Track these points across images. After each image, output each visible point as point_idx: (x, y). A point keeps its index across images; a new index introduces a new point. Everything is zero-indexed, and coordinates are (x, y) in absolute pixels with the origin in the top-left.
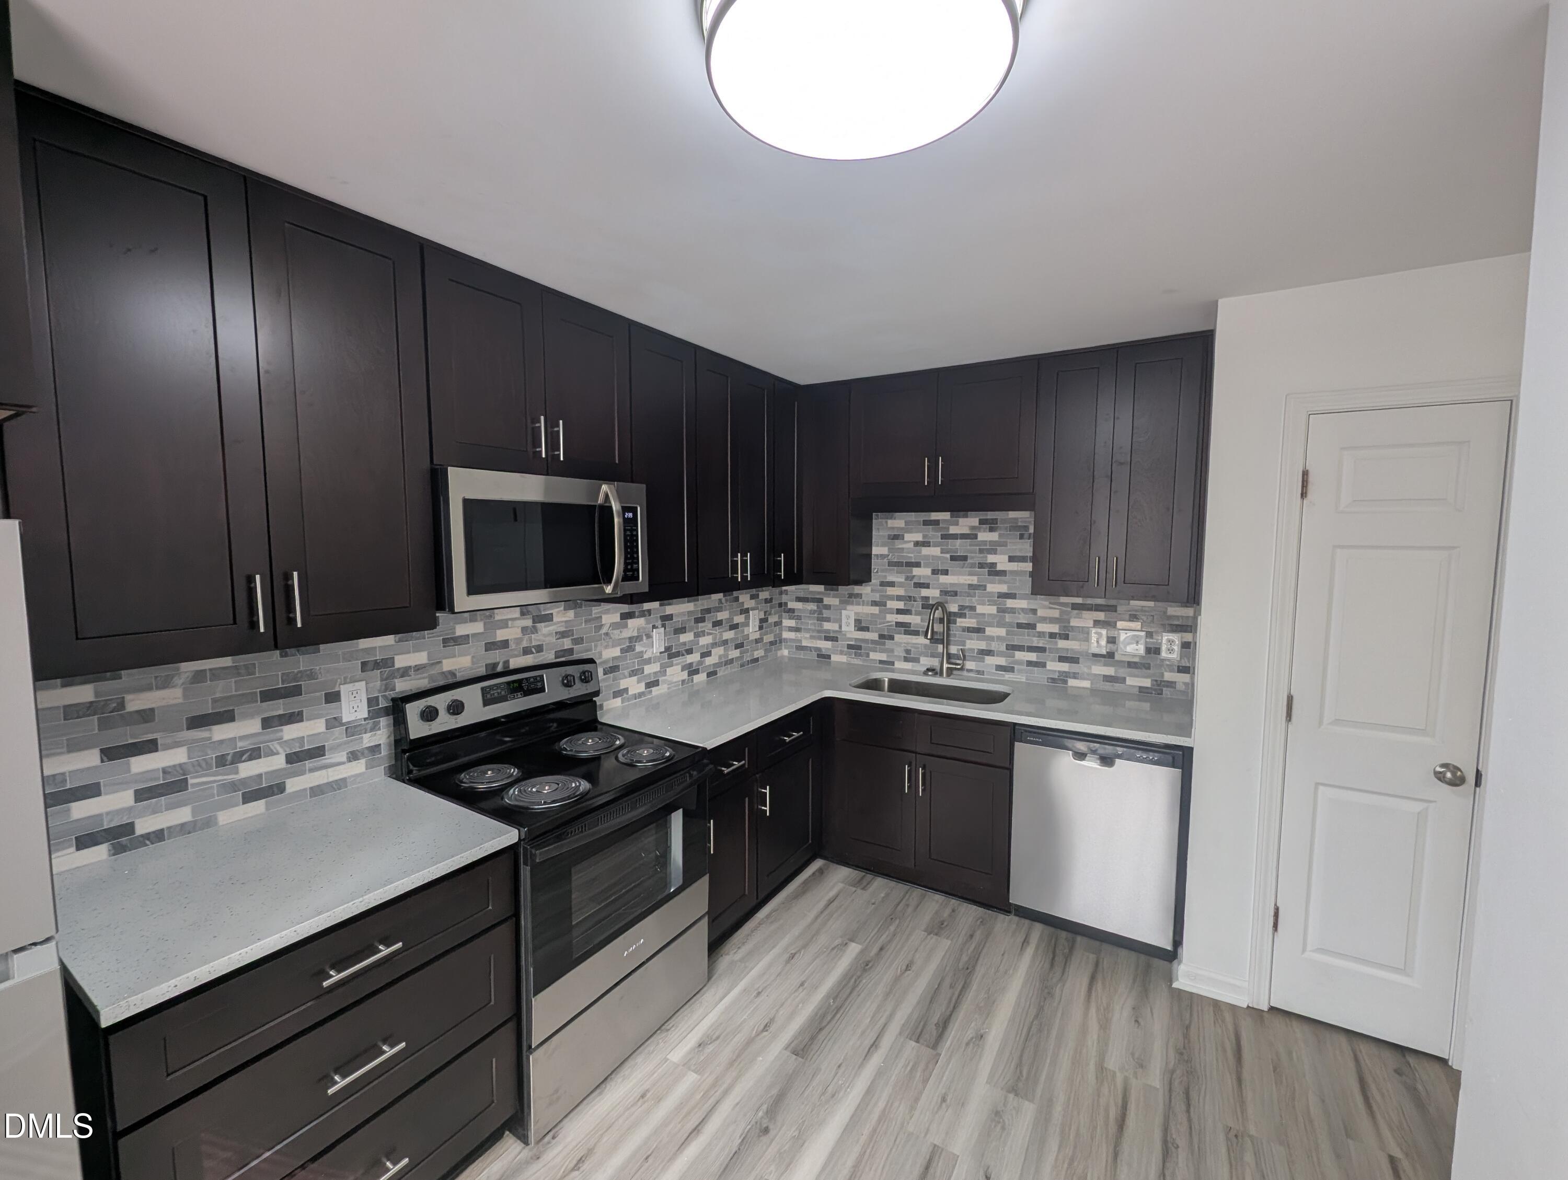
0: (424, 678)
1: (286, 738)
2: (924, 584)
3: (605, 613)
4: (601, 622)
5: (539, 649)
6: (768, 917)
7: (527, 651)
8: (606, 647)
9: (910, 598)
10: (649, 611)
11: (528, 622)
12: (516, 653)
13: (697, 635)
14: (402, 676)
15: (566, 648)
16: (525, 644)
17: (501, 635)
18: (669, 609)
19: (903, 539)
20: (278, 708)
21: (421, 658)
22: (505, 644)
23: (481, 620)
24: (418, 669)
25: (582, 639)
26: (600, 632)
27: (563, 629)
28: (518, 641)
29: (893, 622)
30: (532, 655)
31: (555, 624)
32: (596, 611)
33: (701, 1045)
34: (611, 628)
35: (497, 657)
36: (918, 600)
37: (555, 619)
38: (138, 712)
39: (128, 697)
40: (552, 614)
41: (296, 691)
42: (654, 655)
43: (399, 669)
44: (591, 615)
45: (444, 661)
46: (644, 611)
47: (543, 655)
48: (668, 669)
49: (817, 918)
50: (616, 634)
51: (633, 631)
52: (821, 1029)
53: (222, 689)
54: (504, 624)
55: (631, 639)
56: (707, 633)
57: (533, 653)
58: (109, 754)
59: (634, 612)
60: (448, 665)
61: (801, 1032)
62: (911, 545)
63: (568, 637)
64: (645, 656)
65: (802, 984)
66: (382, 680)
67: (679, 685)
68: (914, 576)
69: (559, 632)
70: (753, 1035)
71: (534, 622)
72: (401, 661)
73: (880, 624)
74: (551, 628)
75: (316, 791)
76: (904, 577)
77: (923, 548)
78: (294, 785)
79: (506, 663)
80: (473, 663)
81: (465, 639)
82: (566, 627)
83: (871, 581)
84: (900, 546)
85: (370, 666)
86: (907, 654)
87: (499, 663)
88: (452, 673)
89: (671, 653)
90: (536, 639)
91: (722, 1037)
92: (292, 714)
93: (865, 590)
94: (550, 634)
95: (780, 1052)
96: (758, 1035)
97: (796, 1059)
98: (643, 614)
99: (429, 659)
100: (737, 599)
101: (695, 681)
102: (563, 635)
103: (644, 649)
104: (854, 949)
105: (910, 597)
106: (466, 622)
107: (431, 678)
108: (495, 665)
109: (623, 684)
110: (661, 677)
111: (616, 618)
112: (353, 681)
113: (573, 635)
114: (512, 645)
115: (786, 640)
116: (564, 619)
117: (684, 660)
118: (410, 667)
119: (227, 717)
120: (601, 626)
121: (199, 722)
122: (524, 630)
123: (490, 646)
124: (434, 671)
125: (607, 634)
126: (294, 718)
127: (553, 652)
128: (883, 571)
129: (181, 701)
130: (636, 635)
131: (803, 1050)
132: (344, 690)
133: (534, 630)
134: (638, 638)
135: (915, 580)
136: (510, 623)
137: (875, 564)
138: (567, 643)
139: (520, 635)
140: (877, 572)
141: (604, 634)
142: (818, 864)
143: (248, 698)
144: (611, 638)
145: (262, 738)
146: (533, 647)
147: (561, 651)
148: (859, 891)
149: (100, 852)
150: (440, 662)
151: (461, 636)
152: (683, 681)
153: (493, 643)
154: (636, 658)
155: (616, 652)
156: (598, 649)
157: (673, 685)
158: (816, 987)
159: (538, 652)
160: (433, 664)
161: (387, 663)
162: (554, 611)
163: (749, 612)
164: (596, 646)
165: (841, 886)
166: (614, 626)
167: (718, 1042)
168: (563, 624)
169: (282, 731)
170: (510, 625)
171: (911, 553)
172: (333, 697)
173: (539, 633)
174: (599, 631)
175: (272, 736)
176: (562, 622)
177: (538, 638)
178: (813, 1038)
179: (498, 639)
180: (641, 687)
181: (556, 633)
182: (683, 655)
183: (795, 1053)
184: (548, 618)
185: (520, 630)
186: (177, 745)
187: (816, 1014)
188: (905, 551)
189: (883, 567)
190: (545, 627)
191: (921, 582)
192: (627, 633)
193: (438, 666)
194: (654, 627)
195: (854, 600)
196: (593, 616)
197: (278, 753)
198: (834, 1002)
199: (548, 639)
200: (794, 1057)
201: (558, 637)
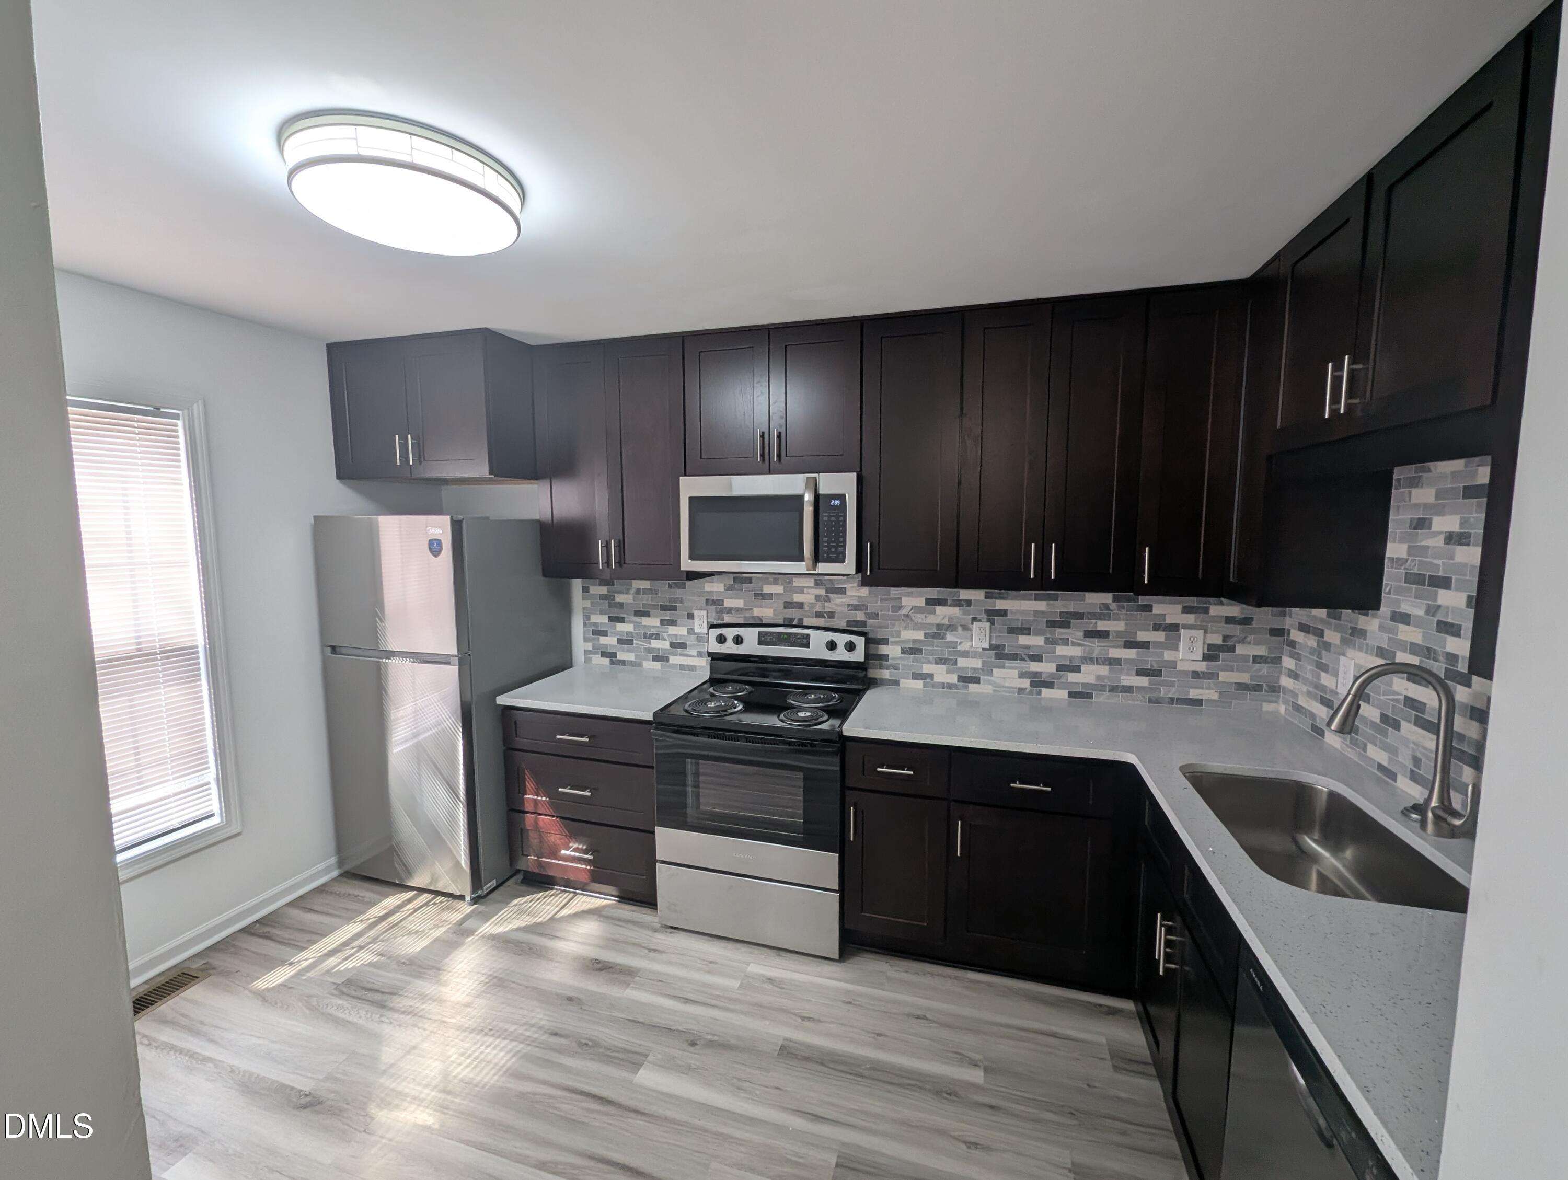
0: (741, 617)
1: (670, 633)
2: (1452, 625)
3: (905, 596)
4: (901, 603)
5: (831, 615)
6: (971, 981)
7: (819, 615)
8: (906, 628)
9: (1429, 653)
10: (968, 603)
11: (822, 592)
12: (809, 614)
13: (1051, 642)
14: (727, 613)
15: (858, 619)
16: (818, 609)
17: (797, 598)
18: (1000, 604)
19: (1430, 528)
20: (667, 615)
21: (739, 603)
22: (800, 606)
23: (782, 584)
24: (738, 611)
25: (877, 615)
26: (900, 612)
27: (855, 602)
28: (812, 605)
29: (1401, 695)
30: (823, 619)
31: (848, 597)
32: (894, 592)
33: (770, 980)
34: (912, 611)
35: (795, 614)
36: (1441, 658)
37: (848, 593)
38: (619, 603)
39: (616, 595)
40: (845, 588)
41: (674, 609)
42: (972, 650)
43: (726, 608)
44: (889, 595)
45: (755, 609)
46: (961, 600)
47: (834, 622)
48: (995, 670)
49: (1000, 1025)
50: (919, 618)
51: (943, 618)
52: (822, 1064)
53: (647, 599)
54: (801, 590)
55: (939, 626)
56: (1072, 641)
57: (825, 617)
58: (611, 619)
59: (946, 600)
60: (757, 612)
61: (809, 1047)
62: (1439, 541)
63: (861, 610)
64: (959, 648)
65: (879, 1035)
66: (716, 612)
67: (1014, 692)
68: (1439, 607)
69: (852, 605)
70: (792, 1011)
71: (827, 592)
72: (728, 603)
73: (1384, 695)
74: (844, 600)
75: (682, 667)
76: (1424, 607)
77: (1459, 548)
78: (674, 660)
79: (801, 620)
80: (774, 614)
81: (770, 596)
82: (859, 602)
83: (1378, 608)
84: (1424, 543)
85: (710, 602)
86: (1415, 766)
87: (794, 619)
88: (759, 618)
89: (1000, 653)
90: (829, 607)
91: (783, 991)
92: (673, 621)
93: (1371, 623)
94: (842, 605)
95: (780, 1036)
96: (795, 1014)
97: (775, 1050)
98: (958, 603)
99: (745, 605)
100: (1148, 608)
101: (1043, 695)
102: (856, 608)
103: (959, 641)
104: (977, 1076)
105: (1429, 649)
106: (771, 584)
107: (745, 618)
108: (792, 620)
109: (927, 668)
110: (983, 675)
111: (921, 602)
112: (701, 609)
113: (867, 609)
114: (806, 607)
115: (1285, 690)
116: (859, 594)
117: (1027, 666)
118: (733, 608)
119: (647, 614)
120: (901, 607)
121: (639, 614)
122: (818, 598)
123: (788, 605)
124: (748, 614)
125: (907, 616)
126: (673, 623)
127: (845, 621)
128: (1397, 593)
129: (632, 601)
130: (947, 623)
131: (788, 1053)
132: (696, 613)
133: (828, 599)
134: (951, 627)
135: (1440, 617)
136: (805, 590)
137: (1391, 577)
138: (860, 616)
139: (813, 601)
140: (1389, 593)
141: (904, 615)
142: (1129, 1005)
143: (654, 607)
144: (912, 620)
145: (660, 630)
146: (826, 612)
147: (854, 621)
148: (1108, 1064)
149: (606, 661)
150: (752, 609)
151: (767, 594)
152: (1021, 691)
153: (791, 603)
154: (947, 647)
155: (919, 635)
156: (896, 628)
157: (1003, 689)
158: (881, 1048)
159: (829, 617)
160: (746, 609)
161: (719, 602)
162: (848, 586)
163: (1178, 630)
164: (893, 625)
165: (1103, 1040)
166: (915, 609)
167: (779, 990)
168: (856, 598)
169: (668, 628)
170: (805, 592)
171: (1439, 558)
172: (691, 616)
173: (832, 602)
174: (897, 612)
175: (663, 630)
176: (856, 596)
177: (830, 606)
178: (806, 1059)
179: (795, 601)
180: (953, 679)
181: (849, 605)
182: (1023, 660)
183: (782, 1048)
184: (842, 591)
185: (814, 596)
186: (630, 622)
187: (840, 1055)
188: (1430, 552)
189: (1399, 584)
190: (838, 598)
191: (1449, 620)
192: (932, 619)
193: (751, 611)
194: (974, 619)
195: (1357, 640)
196: (891, 596)
197: (666, 640)
198: (866, 1069)
199: (839, 609)
200: (779, 1048)
201: (850, 608)
